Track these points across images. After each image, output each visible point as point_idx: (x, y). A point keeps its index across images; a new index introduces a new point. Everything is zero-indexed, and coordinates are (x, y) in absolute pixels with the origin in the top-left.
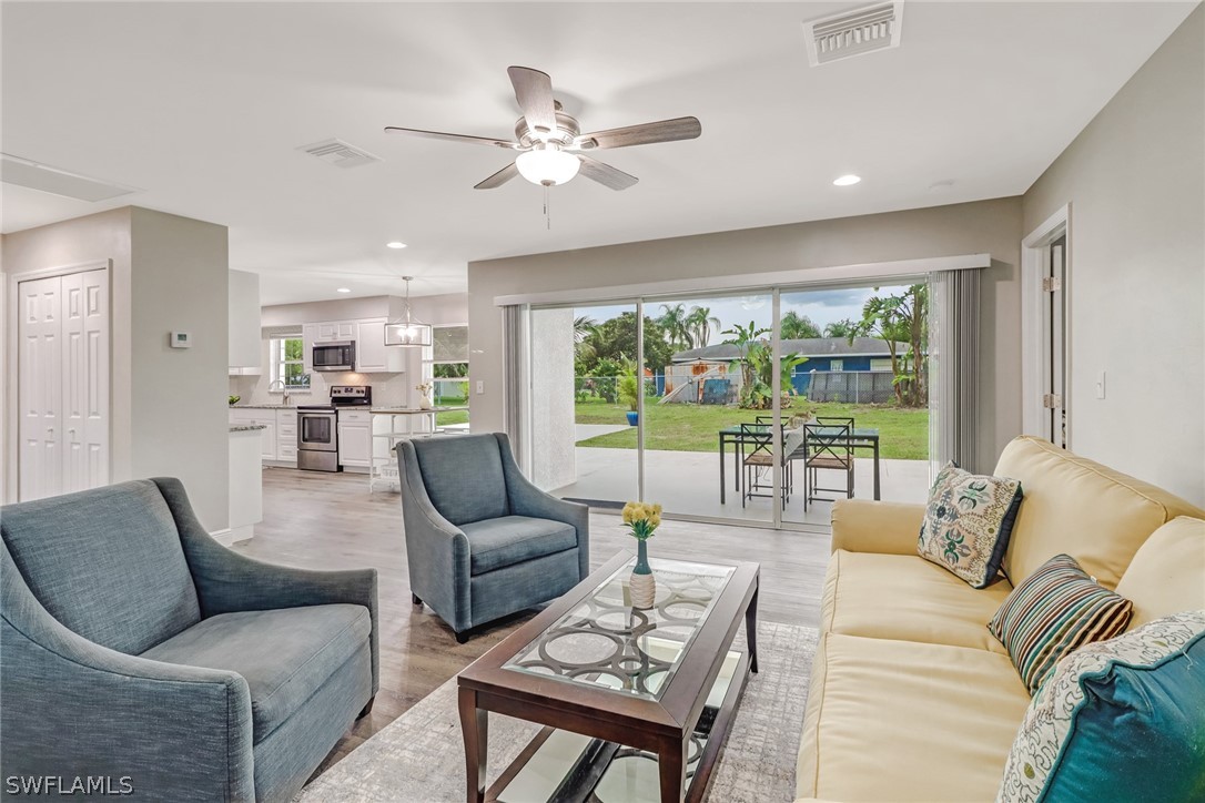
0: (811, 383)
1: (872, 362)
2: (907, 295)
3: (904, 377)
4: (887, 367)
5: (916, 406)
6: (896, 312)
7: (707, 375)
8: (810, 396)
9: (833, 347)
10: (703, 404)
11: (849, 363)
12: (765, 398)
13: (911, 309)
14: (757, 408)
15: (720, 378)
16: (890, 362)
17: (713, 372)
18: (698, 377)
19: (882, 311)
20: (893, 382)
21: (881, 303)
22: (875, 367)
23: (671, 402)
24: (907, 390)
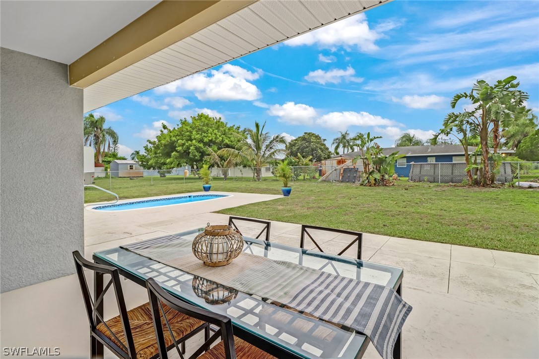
0: (411, 170)
1: (454, 158)
2: (476, 109)
3: (474, 166)
4: (463, 160)
5: (483, 186)
6: (468, 122)
7: (344, 166)
8: (410, 178)
9: (429, 150)
10: (342, 182)
11: (439, 158)
12: (375, 180)
13: (480, 120)
14: (370, 186)
15: (353, 167)
16: (464, 158)
17: (349, 163)
18: (340, 167)
19: (457, 122)
20: (466, 170)
21: (457, 116)
22: (455, 161)
23: (325, 181)
24: (476, 174)
